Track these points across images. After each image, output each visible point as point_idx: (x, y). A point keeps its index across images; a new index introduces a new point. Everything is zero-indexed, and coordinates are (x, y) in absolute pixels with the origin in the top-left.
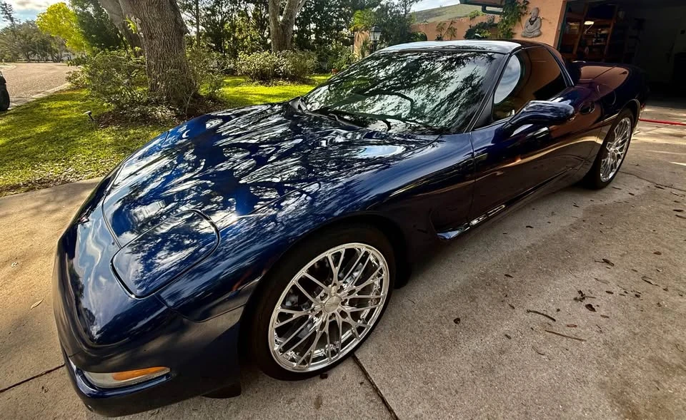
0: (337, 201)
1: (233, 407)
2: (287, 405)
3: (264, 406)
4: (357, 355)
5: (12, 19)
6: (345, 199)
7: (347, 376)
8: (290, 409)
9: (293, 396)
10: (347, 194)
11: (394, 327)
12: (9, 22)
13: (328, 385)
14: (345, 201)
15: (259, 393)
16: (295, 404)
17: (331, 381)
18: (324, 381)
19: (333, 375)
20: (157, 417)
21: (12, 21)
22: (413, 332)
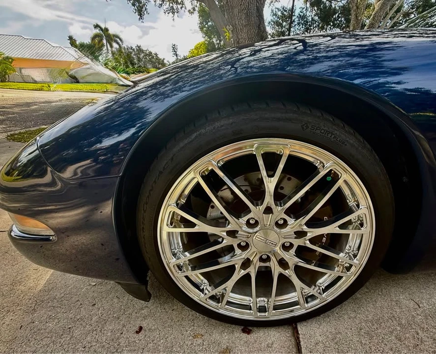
0: (335, 64)
1: (145, 312)
2: (191, 338)
3: (171, 326)
4: (299, 329)
5: (177, 55)
6: (354, 65)
7: (275, 345)
8: (192, 344)
9: (203, 332)
10: (363, 57)
11: (371, 321)
12: (175, 57)
13: (246, 342)
14: (351, 71)
15: (174, 312)
16: (200, 341)
17: (252, 340)
18: (245, 335)
19: (260, 335)
20: (91, 288)
21: (177, 56)
22: (400, 340)
